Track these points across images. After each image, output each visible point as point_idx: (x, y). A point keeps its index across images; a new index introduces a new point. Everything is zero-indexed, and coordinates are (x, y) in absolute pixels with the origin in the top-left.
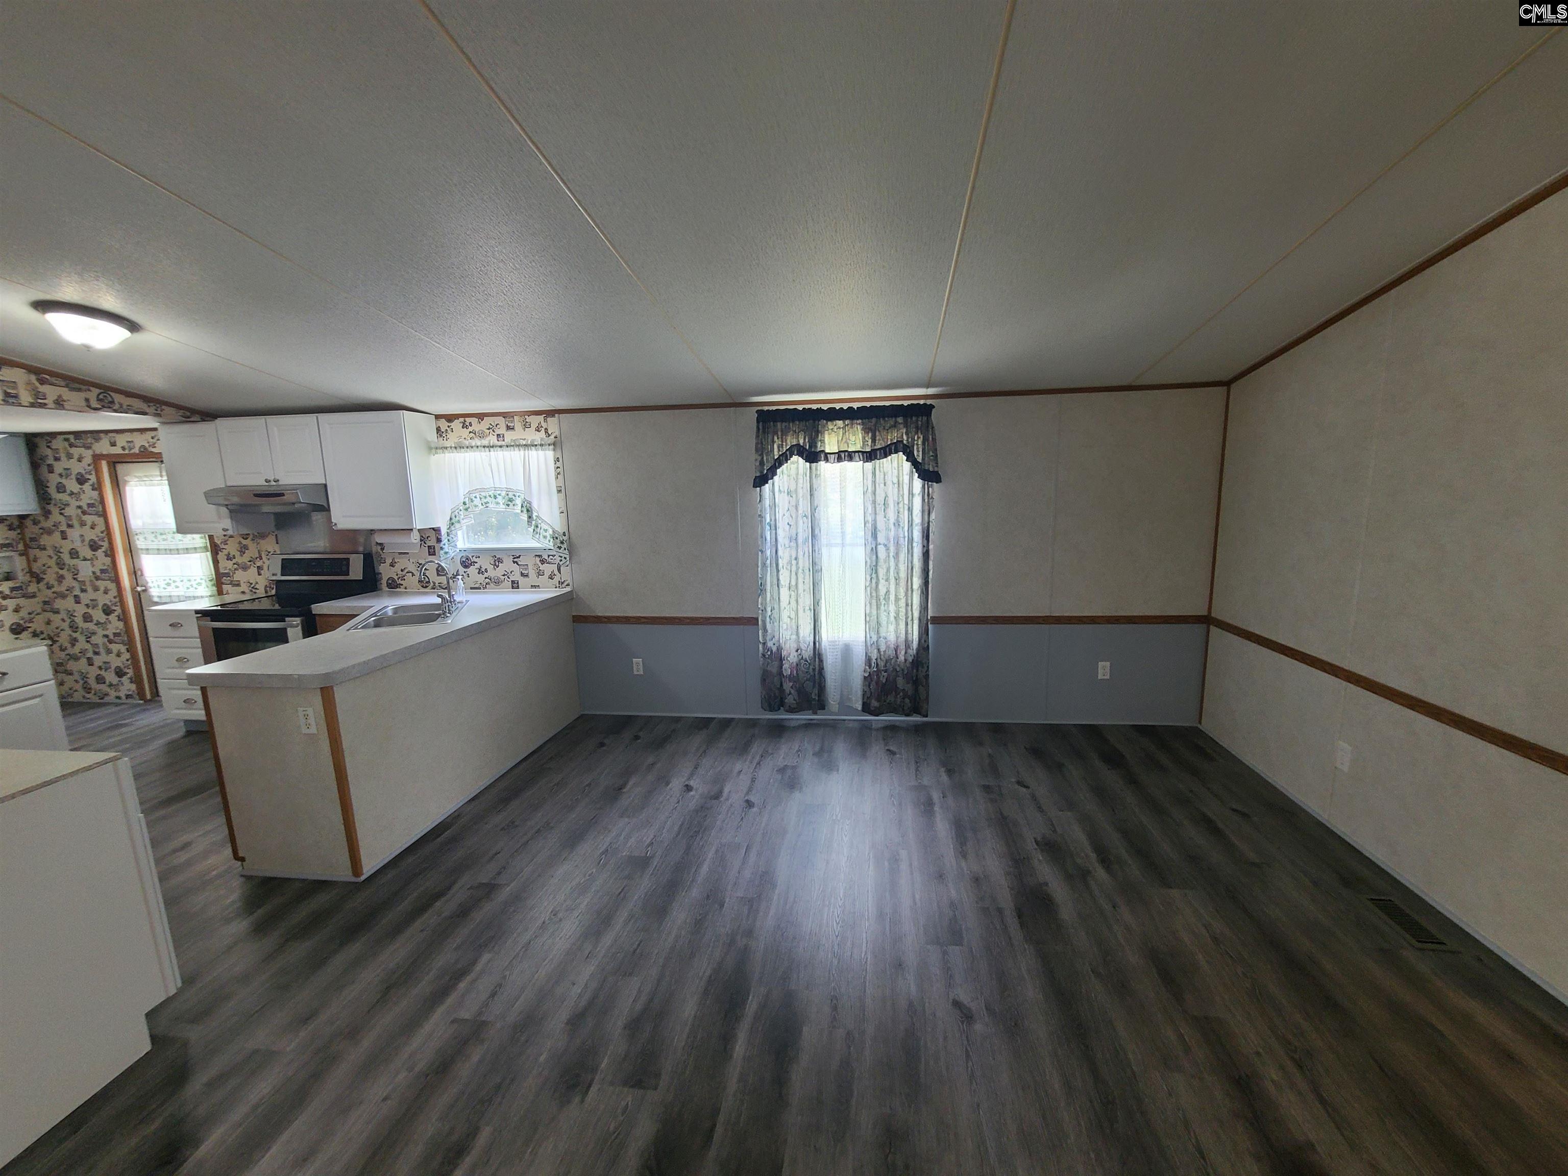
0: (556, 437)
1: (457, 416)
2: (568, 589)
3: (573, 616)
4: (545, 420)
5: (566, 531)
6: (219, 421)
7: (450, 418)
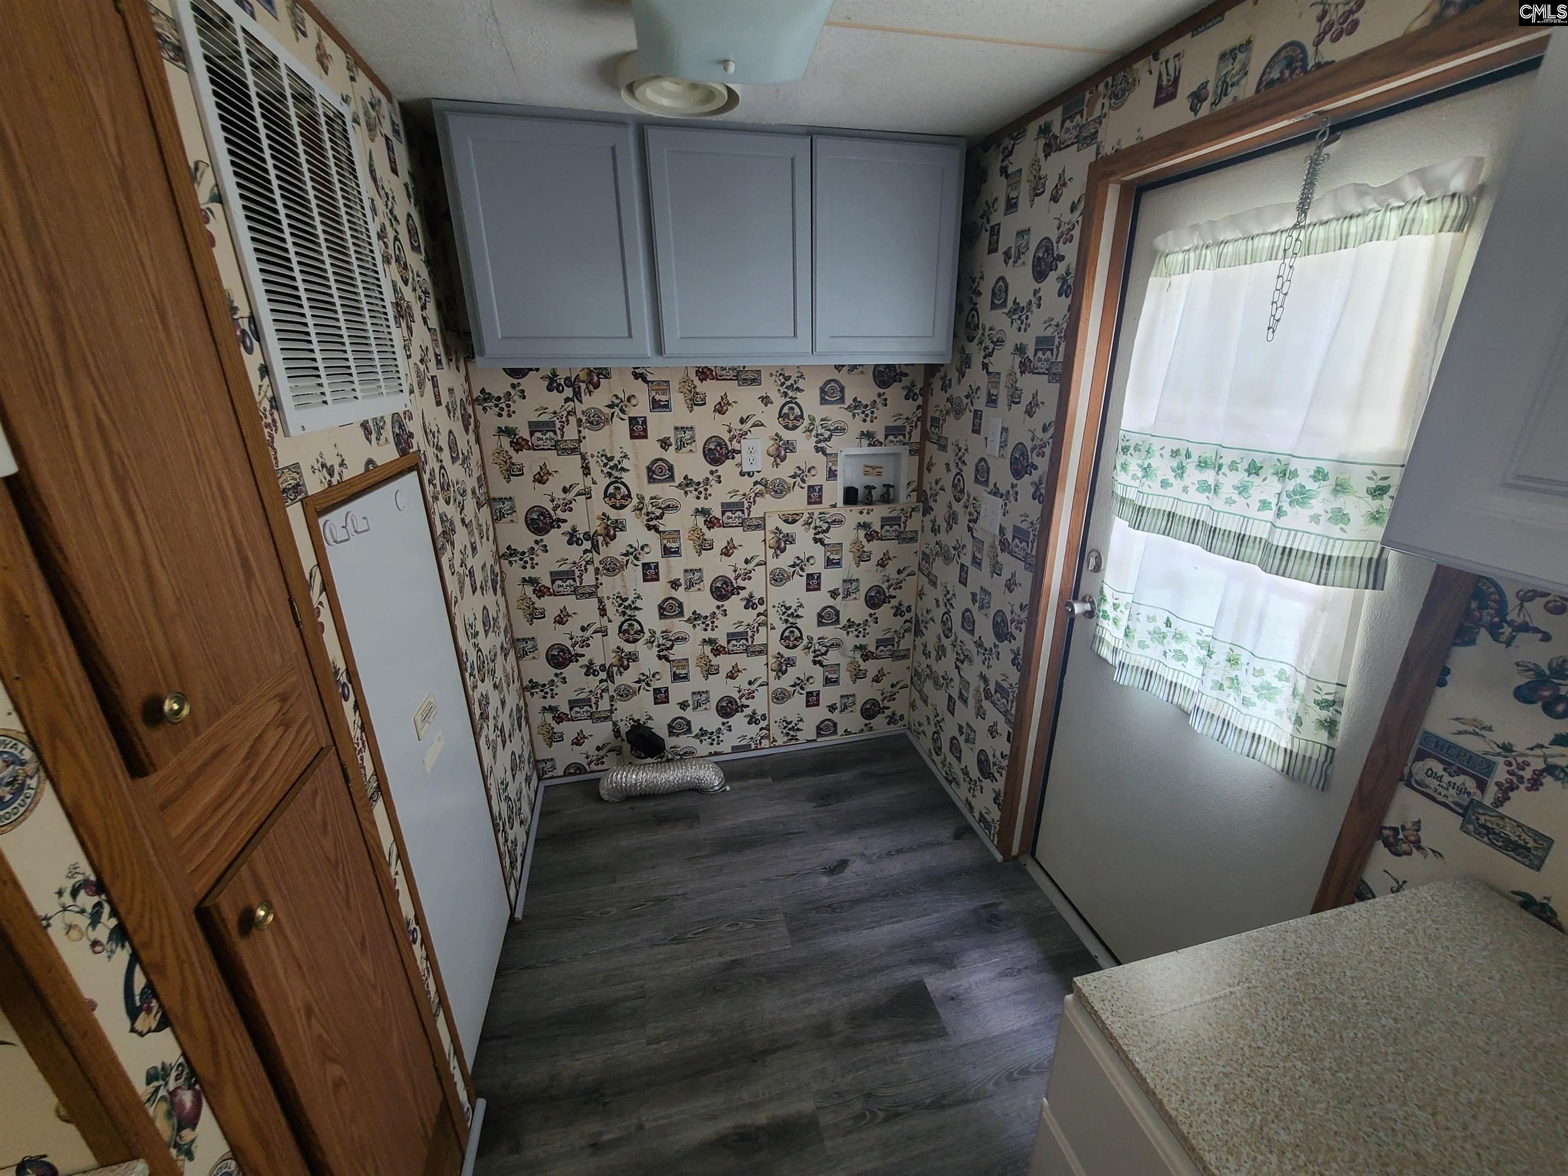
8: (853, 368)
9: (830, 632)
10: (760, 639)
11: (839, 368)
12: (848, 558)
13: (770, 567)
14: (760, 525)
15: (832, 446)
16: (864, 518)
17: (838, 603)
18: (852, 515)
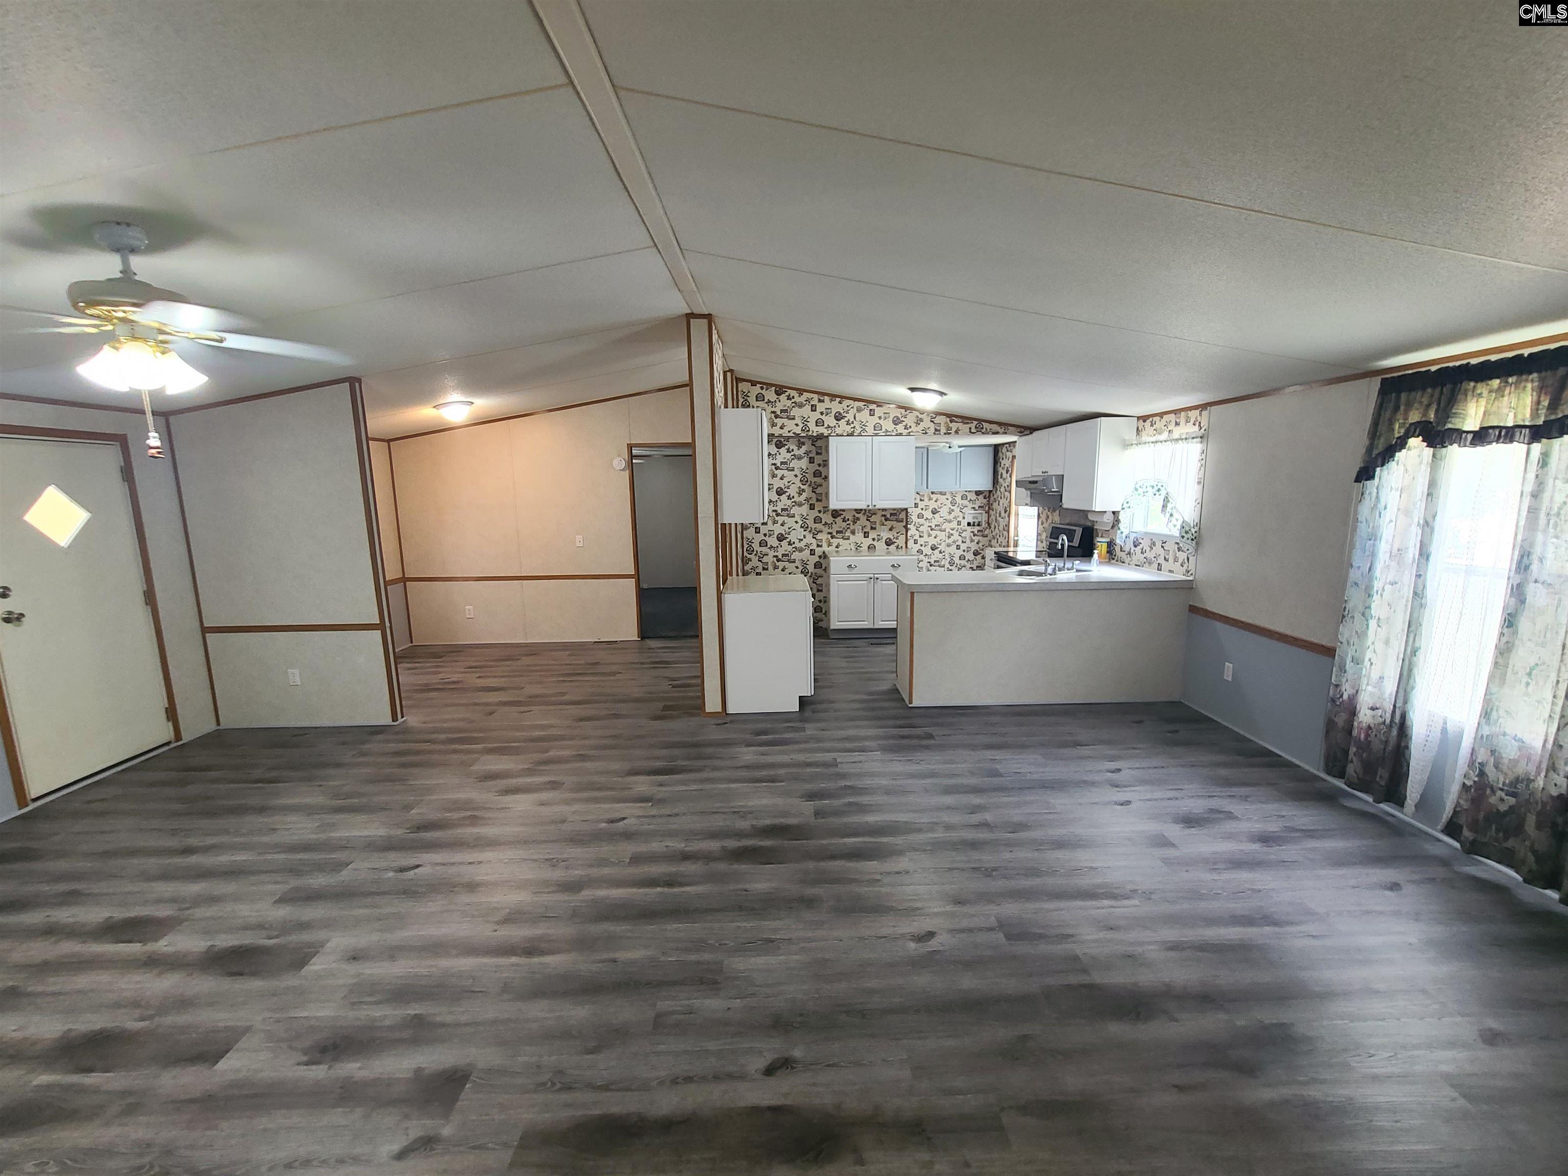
0: (1205, 430)
1: (1148, 417)
2: (1191, 578)
3: (1190, 606)
4: (1200, 414)
5: (1197, 520)
6: (1036, 434)
7: (1144, 418)
8: (969, 491)
9: (963, 562)
10: (943, 563)
11: (966, 491)
12: (968, 541)
13: (947, 542)
14: (944, 531)
15: (963, 511)
16: (972, 530)
17: (965, 554)
18: (969, 529)
